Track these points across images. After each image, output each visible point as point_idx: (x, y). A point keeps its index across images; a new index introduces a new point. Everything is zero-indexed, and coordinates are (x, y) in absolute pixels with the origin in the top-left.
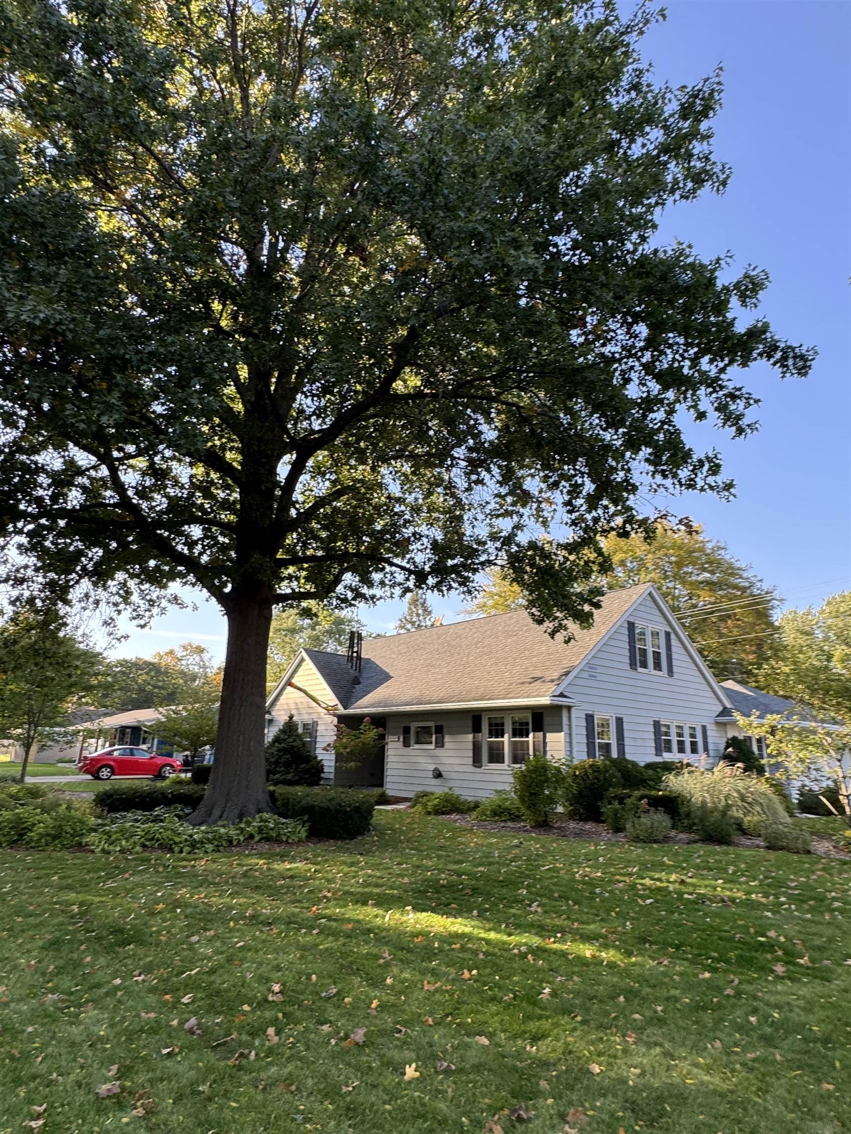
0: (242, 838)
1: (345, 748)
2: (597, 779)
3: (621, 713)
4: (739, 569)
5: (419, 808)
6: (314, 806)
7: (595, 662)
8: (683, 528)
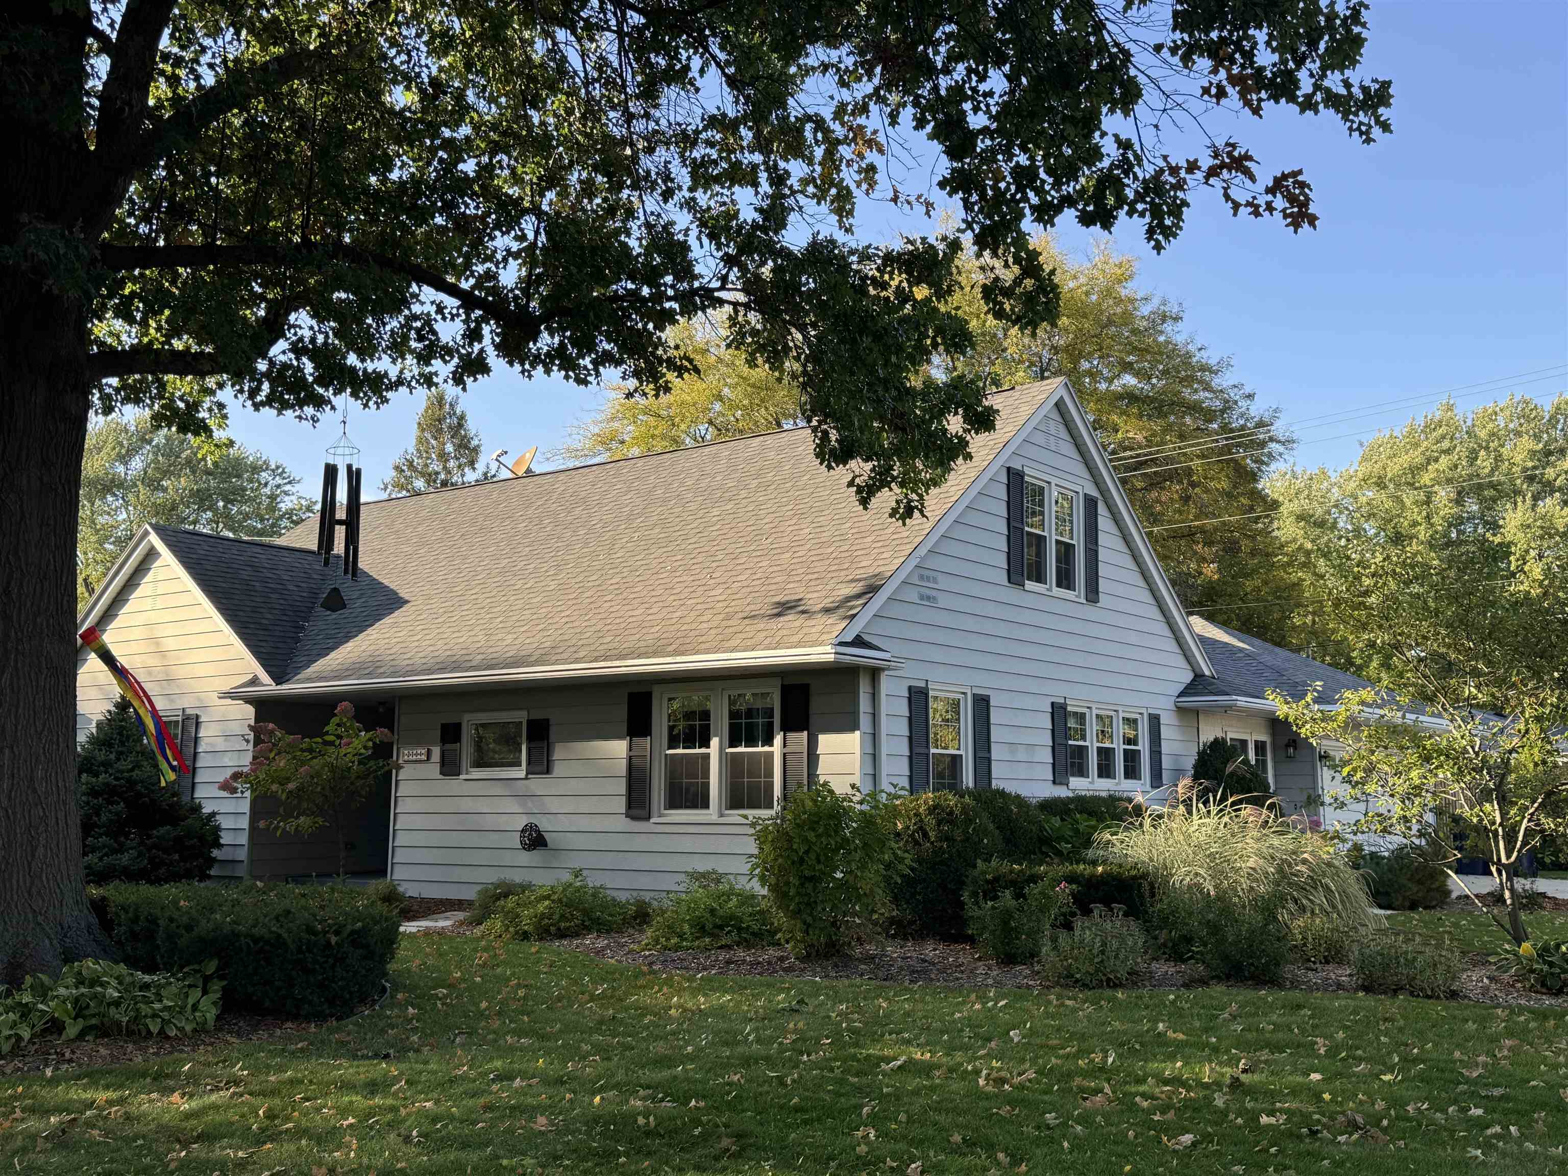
0: (26, 1034)
1: (286, 780)
2: (948, 838)
3: (982, 683)
4: (1204, 368)
5: (496, 924)
6: (236, 935)
7: (936, 563)
8: (1280, 202)
